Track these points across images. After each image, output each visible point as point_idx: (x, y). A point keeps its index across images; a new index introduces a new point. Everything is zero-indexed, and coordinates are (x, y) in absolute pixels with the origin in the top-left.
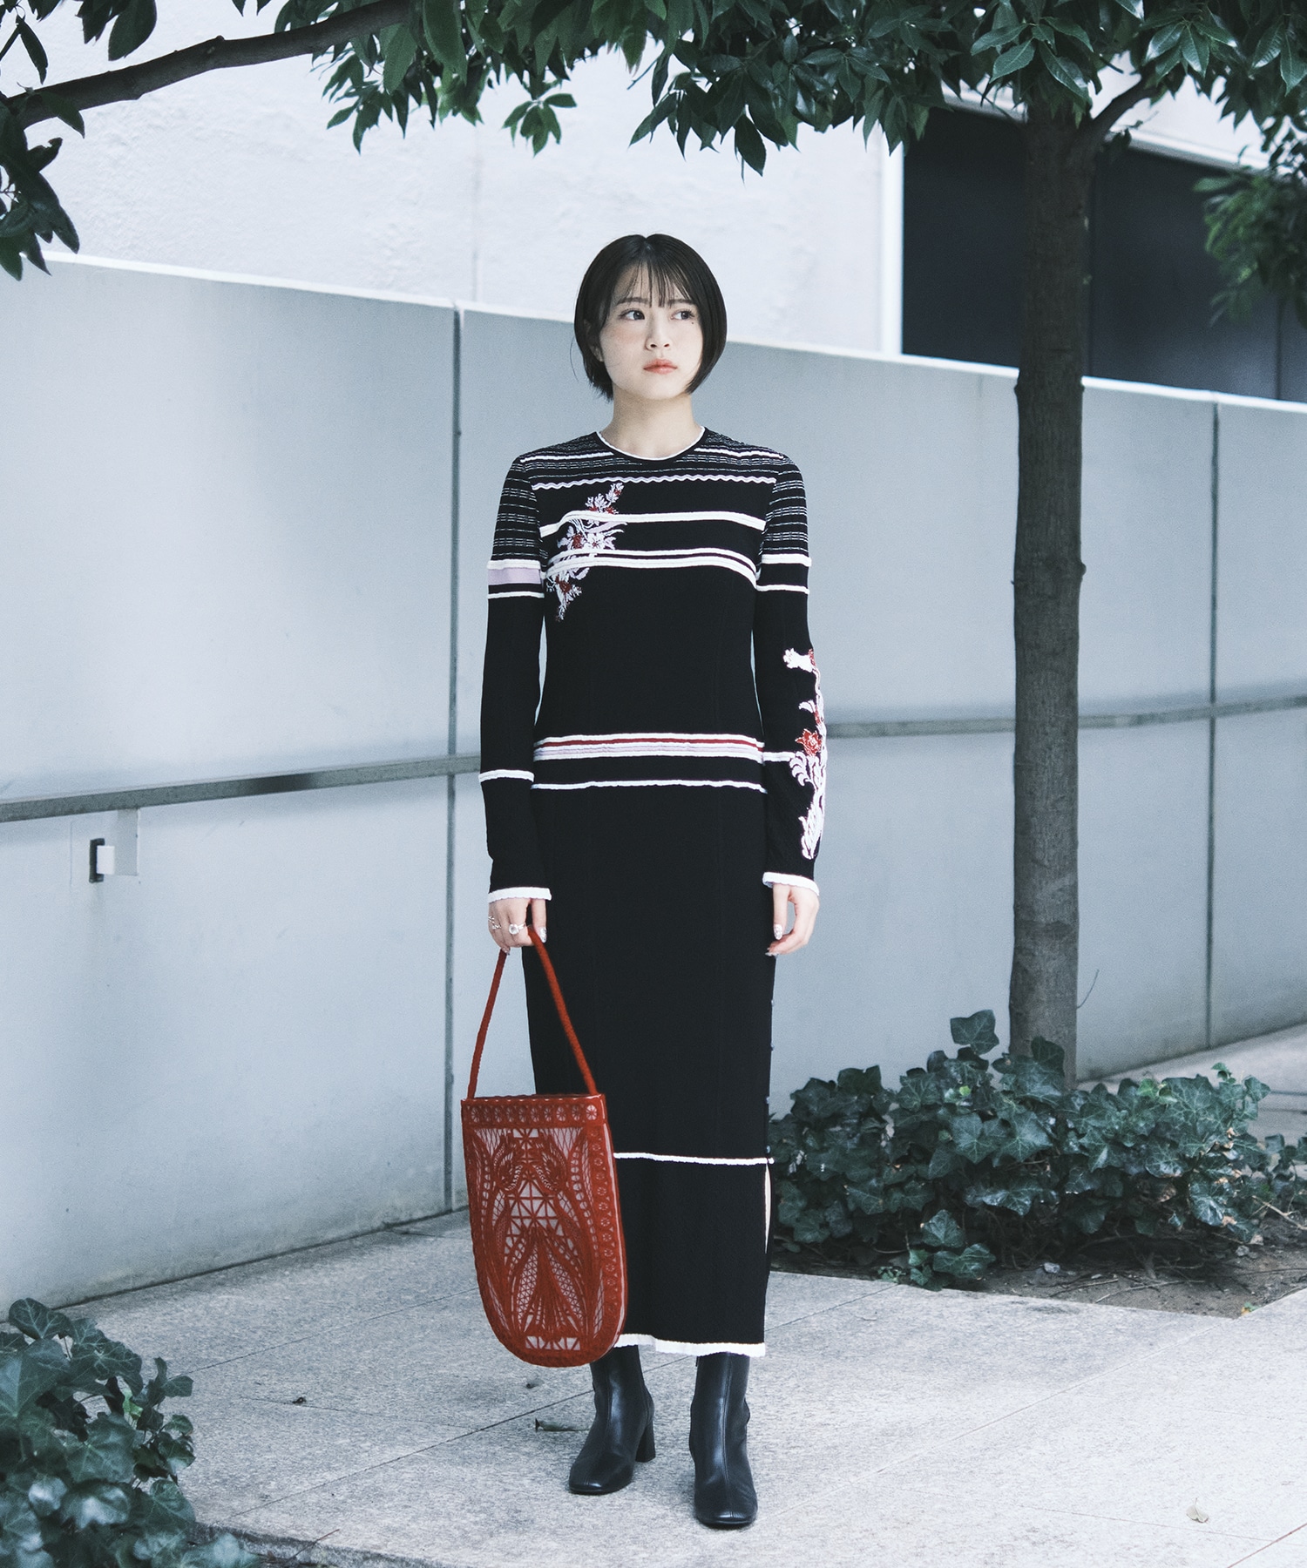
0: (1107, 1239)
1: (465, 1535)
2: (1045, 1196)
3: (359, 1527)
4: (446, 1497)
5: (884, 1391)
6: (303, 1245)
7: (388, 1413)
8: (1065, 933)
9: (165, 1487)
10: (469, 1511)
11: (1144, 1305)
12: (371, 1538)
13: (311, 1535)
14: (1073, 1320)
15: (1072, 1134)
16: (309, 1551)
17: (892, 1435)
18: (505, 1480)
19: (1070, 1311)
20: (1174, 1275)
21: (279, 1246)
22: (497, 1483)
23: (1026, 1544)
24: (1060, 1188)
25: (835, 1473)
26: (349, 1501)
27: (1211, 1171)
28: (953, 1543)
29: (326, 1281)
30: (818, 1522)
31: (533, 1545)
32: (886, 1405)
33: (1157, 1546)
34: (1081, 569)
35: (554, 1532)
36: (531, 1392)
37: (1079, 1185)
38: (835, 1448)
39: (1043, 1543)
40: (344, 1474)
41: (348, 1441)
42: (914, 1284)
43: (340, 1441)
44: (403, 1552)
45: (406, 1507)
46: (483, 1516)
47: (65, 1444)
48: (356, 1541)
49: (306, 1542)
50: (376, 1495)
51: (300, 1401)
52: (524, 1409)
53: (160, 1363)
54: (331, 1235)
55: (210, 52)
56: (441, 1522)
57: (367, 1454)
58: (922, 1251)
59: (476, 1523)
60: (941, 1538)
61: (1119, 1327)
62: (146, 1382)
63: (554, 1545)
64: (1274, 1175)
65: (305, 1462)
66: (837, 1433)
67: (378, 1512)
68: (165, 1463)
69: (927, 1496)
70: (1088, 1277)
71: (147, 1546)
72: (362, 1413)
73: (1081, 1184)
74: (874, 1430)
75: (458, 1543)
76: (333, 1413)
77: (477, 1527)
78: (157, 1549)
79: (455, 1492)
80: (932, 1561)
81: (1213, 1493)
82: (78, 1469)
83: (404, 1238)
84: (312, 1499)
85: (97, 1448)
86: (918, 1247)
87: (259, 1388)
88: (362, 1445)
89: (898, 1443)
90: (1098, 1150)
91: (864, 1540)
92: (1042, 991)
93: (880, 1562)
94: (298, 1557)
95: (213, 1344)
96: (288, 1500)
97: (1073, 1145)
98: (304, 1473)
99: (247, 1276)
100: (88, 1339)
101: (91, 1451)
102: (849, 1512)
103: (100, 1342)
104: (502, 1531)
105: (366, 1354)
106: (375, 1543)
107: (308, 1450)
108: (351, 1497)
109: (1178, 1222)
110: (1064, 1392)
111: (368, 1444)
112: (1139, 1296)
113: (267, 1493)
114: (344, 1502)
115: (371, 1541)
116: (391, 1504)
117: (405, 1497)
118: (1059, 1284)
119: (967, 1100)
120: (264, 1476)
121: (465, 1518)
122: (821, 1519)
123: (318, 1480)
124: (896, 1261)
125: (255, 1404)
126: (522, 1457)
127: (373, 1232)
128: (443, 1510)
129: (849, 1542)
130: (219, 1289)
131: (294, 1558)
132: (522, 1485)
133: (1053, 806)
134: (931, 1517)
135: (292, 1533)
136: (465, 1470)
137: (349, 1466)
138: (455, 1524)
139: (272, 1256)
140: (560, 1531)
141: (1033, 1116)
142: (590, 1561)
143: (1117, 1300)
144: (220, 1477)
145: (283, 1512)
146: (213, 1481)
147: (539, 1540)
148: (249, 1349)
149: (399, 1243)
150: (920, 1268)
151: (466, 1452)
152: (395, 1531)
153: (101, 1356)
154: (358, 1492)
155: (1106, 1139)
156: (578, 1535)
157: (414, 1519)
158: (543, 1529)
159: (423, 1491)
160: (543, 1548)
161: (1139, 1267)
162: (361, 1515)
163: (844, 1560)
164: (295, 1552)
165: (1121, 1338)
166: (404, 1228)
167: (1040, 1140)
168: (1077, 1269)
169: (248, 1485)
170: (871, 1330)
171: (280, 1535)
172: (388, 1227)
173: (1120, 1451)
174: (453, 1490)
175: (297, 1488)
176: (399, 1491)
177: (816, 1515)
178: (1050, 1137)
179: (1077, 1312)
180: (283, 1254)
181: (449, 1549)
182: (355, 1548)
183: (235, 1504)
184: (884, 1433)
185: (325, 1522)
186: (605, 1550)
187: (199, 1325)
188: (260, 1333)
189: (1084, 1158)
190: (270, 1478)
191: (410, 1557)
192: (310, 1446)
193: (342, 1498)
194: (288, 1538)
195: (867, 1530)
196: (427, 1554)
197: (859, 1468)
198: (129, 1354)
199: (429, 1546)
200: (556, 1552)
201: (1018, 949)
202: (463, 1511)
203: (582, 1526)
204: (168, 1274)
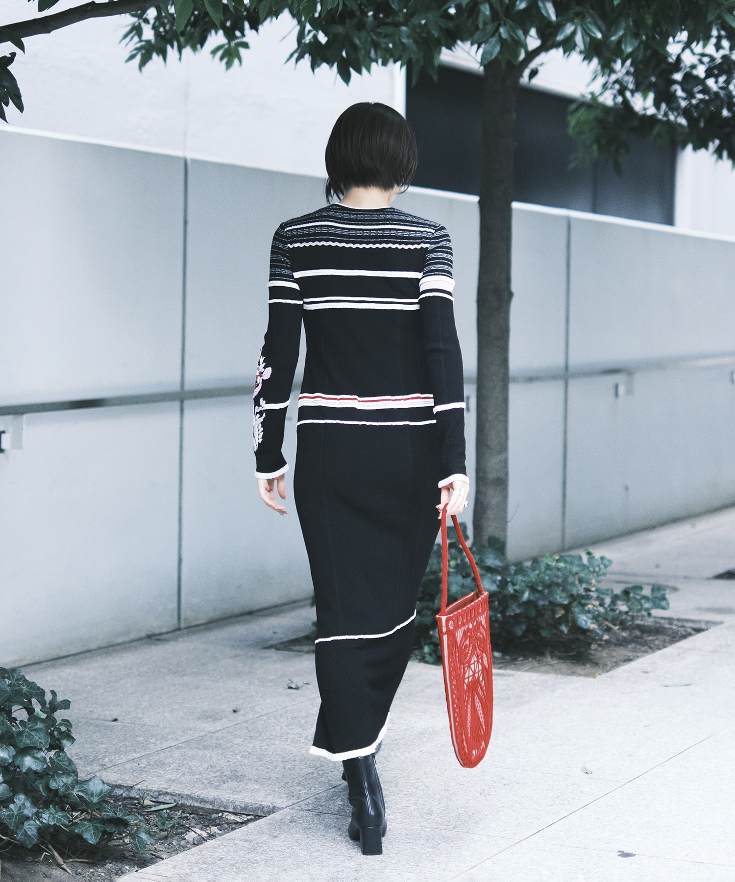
0: (526, 640)
1: (210, 783)
2: (495, 616)
3: (155, 779)
4: (198, 765)
5: (418, 714)
6: (106, 645)
7: (161, 725)
8: (502, 483)
9: (61, 754)
10: (211, 771)
11: (546, 672)
12: (161, 784)
13: (130, 783)
14: (511, 679)
15: (510, 584)
16: (130, 791)
17: (425, 734)
18: (227, 756)
19: (509, 675)
20: (560, 658)
21: (93, 646)
22: (224, 758)
23: (501, 785)
24: (503, 612)
25: (398, 752)
26: (148, 767)
27: (583, 602)
28: (463, 784)
29: (120, 663)
30: (392, 775)
31: (247, 787)
32: (420, 720)
33: (567, 786)
34: (511, 295)
35: (256, 781)
36: (235, 715)
37: (513, 610)
38: (396, 740)
39: (509, 784)
40: (143, 754)
41: (143, 738)
42: (427, 662)
43: (139, 739)
44: (179, 791)
45: (177, 769)
46: (219, 773)
47: (14, 729)
48: (154, 786)
49: (128, 786)
50: (161, 764)
51: (115, 720)
52: (233, 723)
53: (53, 693)
54: (120, 640)
55: (88, 9)
56: (197, 776)
57: (153, 745)
58: (431, 646)
59: (215, 777)
60: (456, 782)
61: (535, 683)
62: (48, 702)
63: (257, 787)
64: (609, 609)
65: (122, 749)
66: (396, 733)
67: (164, 772)
68: (60, 743)
69: (446, 763)
70: (516, 659)
71: (56, 782)
72: (148, 726)
73: (514, 609)
74: (415, 732)
75: (207, 786)
76: (133, 726)
77: (216, 779)
78: (61, 784)
79: (203, 763)
80: (453, 793)
81: (593, 760)
82: (21, 741)
83: (158, 642)
84: (128, 766)
85: (31, 731)
86: (429, 644)
87: (92, 714)
88: (150, 740)
89: (429, 738)
90: (523, 592)
91: (417, 784)
92: (490, 513)
93: (427, 794)
94: (124, 794)
95: (65, 693)
96: (116, 766)
97: (511, 589)
98: (122, 754)
99: (78, 660)
100: (17, 680)
101: (28, 732)
102: (408, 770)
103: (23, 681)
104: (230, 780)
105: (146, 697)
106: (164, 787)
107: (123, 743)
108: (148, 765)
109: (564, 629)
110: (511, 713)
111: (154, 740)
112: (543, 668)
113: (104, 764)
114: (145, 767)
115: (161, 786)
116: (169, 768)
117: (176, 765)
118: (501, 663)
119: (453, 568)
120: (102, 756)
121: (209, 774)
122: (394, 774)
123: (130, 757)
124: (416, 652)
125: (92, 722)
126: (235, 746)
127: (141, 639)
128: (197, 771)
129: (410, 784)
130: (64, 666)
131: (122, 794)
132: (237, 759)
133: (497, 417)
134: (450, 773)
135: (120, 782)
136: (206, 752)
137: (145, 750)
138: (205, 777)
139: (89, 651)
140: (259, 780)
141: (489, 575)
142: (277, 794)
143: (532, 669)
144: (78, 756)
145: (114, 773)
146: (75, 758)
147: (249, 784)
148: (85, 695)
149: (156, 645)
150: (430, 655)
151: (205, 744)
152: (174, 781)
153: (25, 688)
154: (152, 763)
155: (527, 586)
156: (269, 782)
157: (183, 775)
158: (251, 780)
159: (185, 762)
160: (252, 788)
161: (542, 654)
162: (155, 774)
163: (408, 793)
164: (122, 792)
165: (537, 688)
166: (157, 637)
167: (494, 588)
168: (510, 655)
169: (93, 760)
170: (407, 685)
171: (114, 783)
172: (149, 637)
173: (543, 741)
174: (201, 761)
175: (120, 761)
176: (173, 762)
177: (390, 772)
178: (498, 586)
179: (513, 675)
180: (95, 650)
181: (203, 789)
182: (154, 789)
183: (89, 768)
184: (421, 733)
185: (137, 778)
186: (284, 789)
187: (56, 684)
188: (89, 687)
189: (516, 596)
190: (105, 756)
191: (183, 793)
192: (123, 741)
193: (144, 765)
194: (119, 785)
195: (418, 779)
196: (192, 792)
197: (410, 750)
198: (39, 688)
199: (193, 787)
200: (259, 790)
201: (478, 492)
202: (208, 771)
203: (270, 778)
204: (37, 659)
